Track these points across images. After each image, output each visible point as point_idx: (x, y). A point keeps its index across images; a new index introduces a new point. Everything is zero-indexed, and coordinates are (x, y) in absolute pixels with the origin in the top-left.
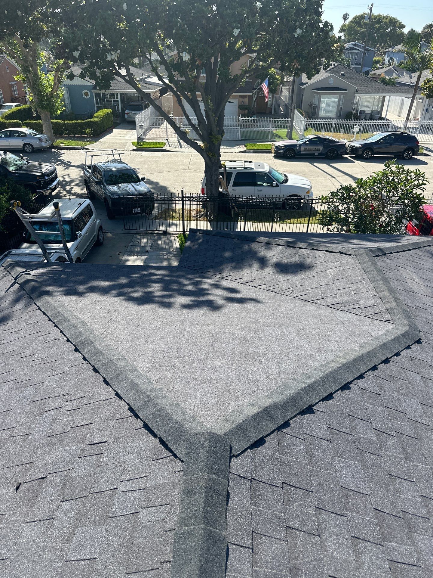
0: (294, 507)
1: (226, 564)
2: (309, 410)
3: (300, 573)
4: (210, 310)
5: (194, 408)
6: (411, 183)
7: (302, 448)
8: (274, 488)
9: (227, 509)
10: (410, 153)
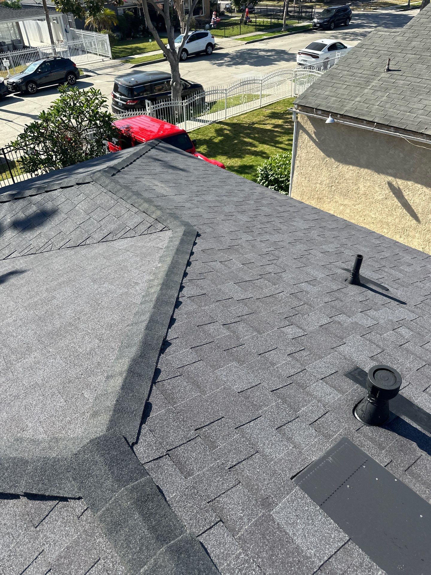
0: (221, 444)
1: (212, 561)
2: (166, 344)
6: (93, 103)
8: (193, 443)
10: (73, 78)
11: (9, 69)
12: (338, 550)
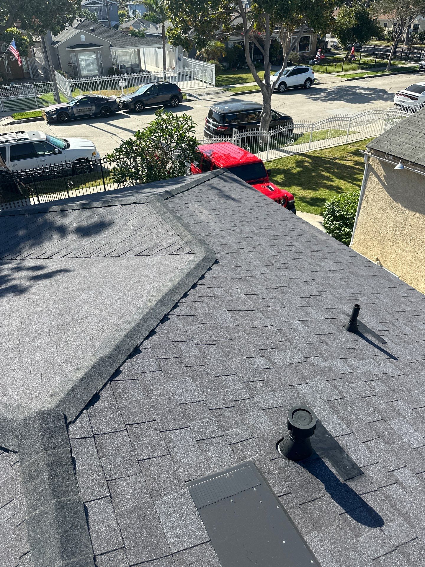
0: (142, 441)
1: (88, 522)
2: (137, 351)
3: (159, 493)
4: (16, 295)
5: (18, 396)
6: (183, 127)
7: (137, 387)
8: (119, 433)
9: (75, 474)
10: (176, 101)
11: (124, 89)
12: (195, 546)
